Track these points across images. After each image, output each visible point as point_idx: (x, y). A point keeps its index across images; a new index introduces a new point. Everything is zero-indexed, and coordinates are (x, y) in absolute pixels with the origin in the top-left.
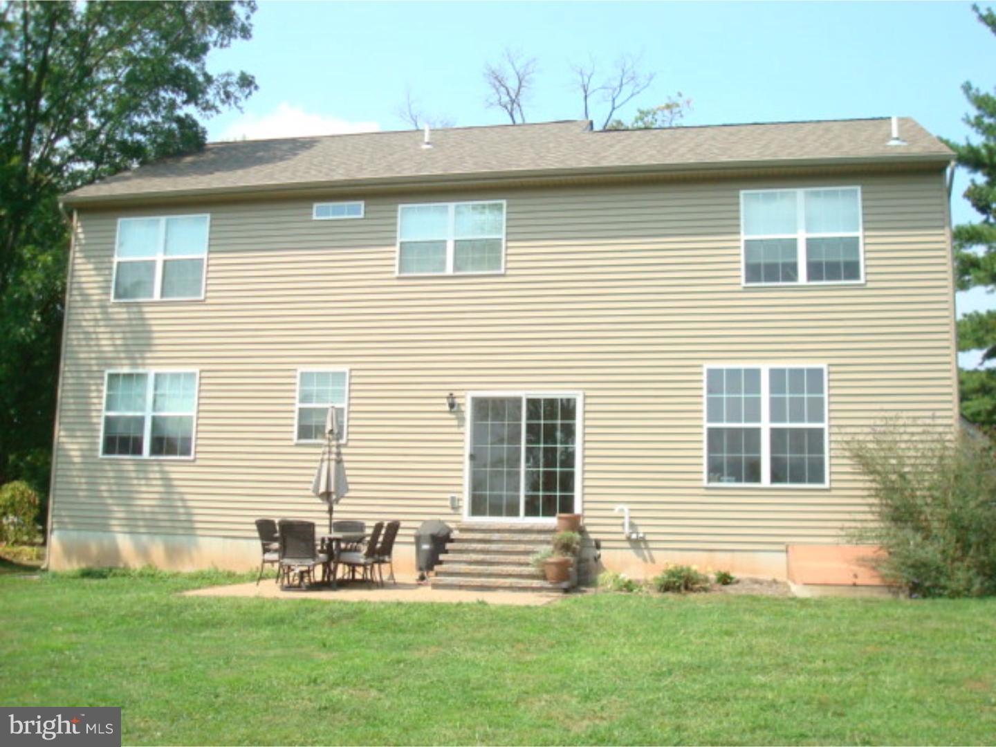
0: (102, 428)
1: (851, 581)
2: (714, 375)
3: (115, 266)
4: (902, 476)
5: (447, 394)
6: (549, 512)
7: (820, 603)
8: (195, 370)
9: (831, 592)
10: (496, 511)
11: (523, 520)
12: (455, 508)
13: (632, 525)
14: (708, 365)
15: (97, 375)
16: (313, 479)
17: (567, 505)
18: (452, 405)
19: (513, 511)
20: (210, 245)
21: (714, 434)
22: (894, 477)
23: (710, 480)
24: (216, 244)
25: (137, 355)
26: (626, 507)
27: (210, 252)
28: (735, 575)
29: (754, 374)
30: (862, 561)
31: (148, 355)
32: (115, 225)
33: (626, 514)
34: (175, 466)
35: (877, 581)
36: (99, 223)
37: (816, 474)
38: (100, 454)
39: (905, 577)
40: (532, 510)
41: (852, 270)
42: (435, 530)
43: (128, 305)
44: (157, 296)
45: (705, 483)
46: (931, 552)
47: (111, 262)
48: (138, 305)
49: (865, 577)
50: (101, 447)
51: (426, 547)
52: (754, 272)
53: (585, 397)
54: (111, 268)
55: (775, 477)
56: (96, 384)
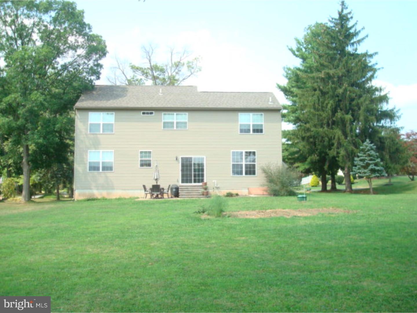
0: (88, 164)
1: (262, 194)
2: (233, 153)
3: (89, 124)
4: (271, 173)
5: (175, 156)
6: (199, 182)
7: (258, 198)
8: (113, 150)
9: (259, 196)
10: (187, 182)
11: (193, 184)
12: (178, 181)
13: (217, 184)
14: (232, 151)
15: (86, 151)
16: (153, 176)
17: (202, 181)
18: (177, 159)
19: (191, 182)
20: (115, 120)
21: (233, 165)
22: (270, 174)
23: (233, 175)
24: (116, 120)
25: (96, 146)
26: (216, 181)
27: (115, 122)
28: (239, 194)
29: (242, 153)
30: (264, 190)
31: (99, 146)
32: (88, 114)
33: (216, 182)
34: (109, 174)
35: (267, 194)
36: (84, 113)
37: (254, 173)
38: (88, 171)
39: (272, 193)
40: (195, 182)
41: (261, 131)
42: (175, 187)
43: (93, 134)
44: (101, 132)
45: (232, 175)
46: (277, 188)
47: (88, 123)
48: (96, 134)
49: (265, 193)
50: (88, 169)
51: (174, 190)
52: (242, 131)
53: (206, 157)
54: (88, 125)
55: (246, 174)
56: (86, 154)
